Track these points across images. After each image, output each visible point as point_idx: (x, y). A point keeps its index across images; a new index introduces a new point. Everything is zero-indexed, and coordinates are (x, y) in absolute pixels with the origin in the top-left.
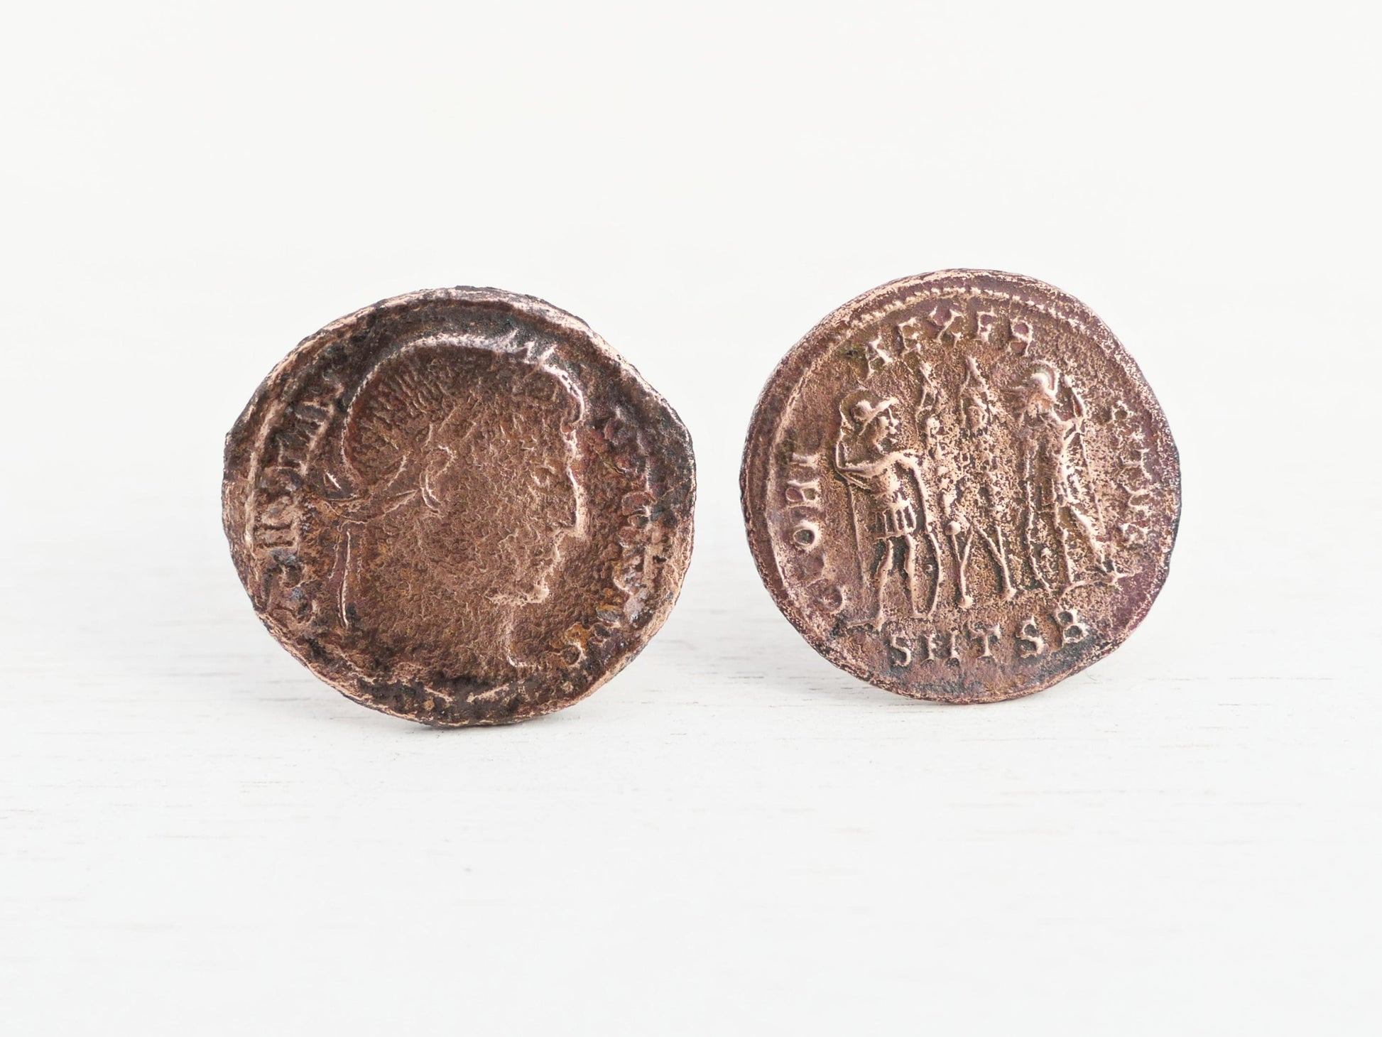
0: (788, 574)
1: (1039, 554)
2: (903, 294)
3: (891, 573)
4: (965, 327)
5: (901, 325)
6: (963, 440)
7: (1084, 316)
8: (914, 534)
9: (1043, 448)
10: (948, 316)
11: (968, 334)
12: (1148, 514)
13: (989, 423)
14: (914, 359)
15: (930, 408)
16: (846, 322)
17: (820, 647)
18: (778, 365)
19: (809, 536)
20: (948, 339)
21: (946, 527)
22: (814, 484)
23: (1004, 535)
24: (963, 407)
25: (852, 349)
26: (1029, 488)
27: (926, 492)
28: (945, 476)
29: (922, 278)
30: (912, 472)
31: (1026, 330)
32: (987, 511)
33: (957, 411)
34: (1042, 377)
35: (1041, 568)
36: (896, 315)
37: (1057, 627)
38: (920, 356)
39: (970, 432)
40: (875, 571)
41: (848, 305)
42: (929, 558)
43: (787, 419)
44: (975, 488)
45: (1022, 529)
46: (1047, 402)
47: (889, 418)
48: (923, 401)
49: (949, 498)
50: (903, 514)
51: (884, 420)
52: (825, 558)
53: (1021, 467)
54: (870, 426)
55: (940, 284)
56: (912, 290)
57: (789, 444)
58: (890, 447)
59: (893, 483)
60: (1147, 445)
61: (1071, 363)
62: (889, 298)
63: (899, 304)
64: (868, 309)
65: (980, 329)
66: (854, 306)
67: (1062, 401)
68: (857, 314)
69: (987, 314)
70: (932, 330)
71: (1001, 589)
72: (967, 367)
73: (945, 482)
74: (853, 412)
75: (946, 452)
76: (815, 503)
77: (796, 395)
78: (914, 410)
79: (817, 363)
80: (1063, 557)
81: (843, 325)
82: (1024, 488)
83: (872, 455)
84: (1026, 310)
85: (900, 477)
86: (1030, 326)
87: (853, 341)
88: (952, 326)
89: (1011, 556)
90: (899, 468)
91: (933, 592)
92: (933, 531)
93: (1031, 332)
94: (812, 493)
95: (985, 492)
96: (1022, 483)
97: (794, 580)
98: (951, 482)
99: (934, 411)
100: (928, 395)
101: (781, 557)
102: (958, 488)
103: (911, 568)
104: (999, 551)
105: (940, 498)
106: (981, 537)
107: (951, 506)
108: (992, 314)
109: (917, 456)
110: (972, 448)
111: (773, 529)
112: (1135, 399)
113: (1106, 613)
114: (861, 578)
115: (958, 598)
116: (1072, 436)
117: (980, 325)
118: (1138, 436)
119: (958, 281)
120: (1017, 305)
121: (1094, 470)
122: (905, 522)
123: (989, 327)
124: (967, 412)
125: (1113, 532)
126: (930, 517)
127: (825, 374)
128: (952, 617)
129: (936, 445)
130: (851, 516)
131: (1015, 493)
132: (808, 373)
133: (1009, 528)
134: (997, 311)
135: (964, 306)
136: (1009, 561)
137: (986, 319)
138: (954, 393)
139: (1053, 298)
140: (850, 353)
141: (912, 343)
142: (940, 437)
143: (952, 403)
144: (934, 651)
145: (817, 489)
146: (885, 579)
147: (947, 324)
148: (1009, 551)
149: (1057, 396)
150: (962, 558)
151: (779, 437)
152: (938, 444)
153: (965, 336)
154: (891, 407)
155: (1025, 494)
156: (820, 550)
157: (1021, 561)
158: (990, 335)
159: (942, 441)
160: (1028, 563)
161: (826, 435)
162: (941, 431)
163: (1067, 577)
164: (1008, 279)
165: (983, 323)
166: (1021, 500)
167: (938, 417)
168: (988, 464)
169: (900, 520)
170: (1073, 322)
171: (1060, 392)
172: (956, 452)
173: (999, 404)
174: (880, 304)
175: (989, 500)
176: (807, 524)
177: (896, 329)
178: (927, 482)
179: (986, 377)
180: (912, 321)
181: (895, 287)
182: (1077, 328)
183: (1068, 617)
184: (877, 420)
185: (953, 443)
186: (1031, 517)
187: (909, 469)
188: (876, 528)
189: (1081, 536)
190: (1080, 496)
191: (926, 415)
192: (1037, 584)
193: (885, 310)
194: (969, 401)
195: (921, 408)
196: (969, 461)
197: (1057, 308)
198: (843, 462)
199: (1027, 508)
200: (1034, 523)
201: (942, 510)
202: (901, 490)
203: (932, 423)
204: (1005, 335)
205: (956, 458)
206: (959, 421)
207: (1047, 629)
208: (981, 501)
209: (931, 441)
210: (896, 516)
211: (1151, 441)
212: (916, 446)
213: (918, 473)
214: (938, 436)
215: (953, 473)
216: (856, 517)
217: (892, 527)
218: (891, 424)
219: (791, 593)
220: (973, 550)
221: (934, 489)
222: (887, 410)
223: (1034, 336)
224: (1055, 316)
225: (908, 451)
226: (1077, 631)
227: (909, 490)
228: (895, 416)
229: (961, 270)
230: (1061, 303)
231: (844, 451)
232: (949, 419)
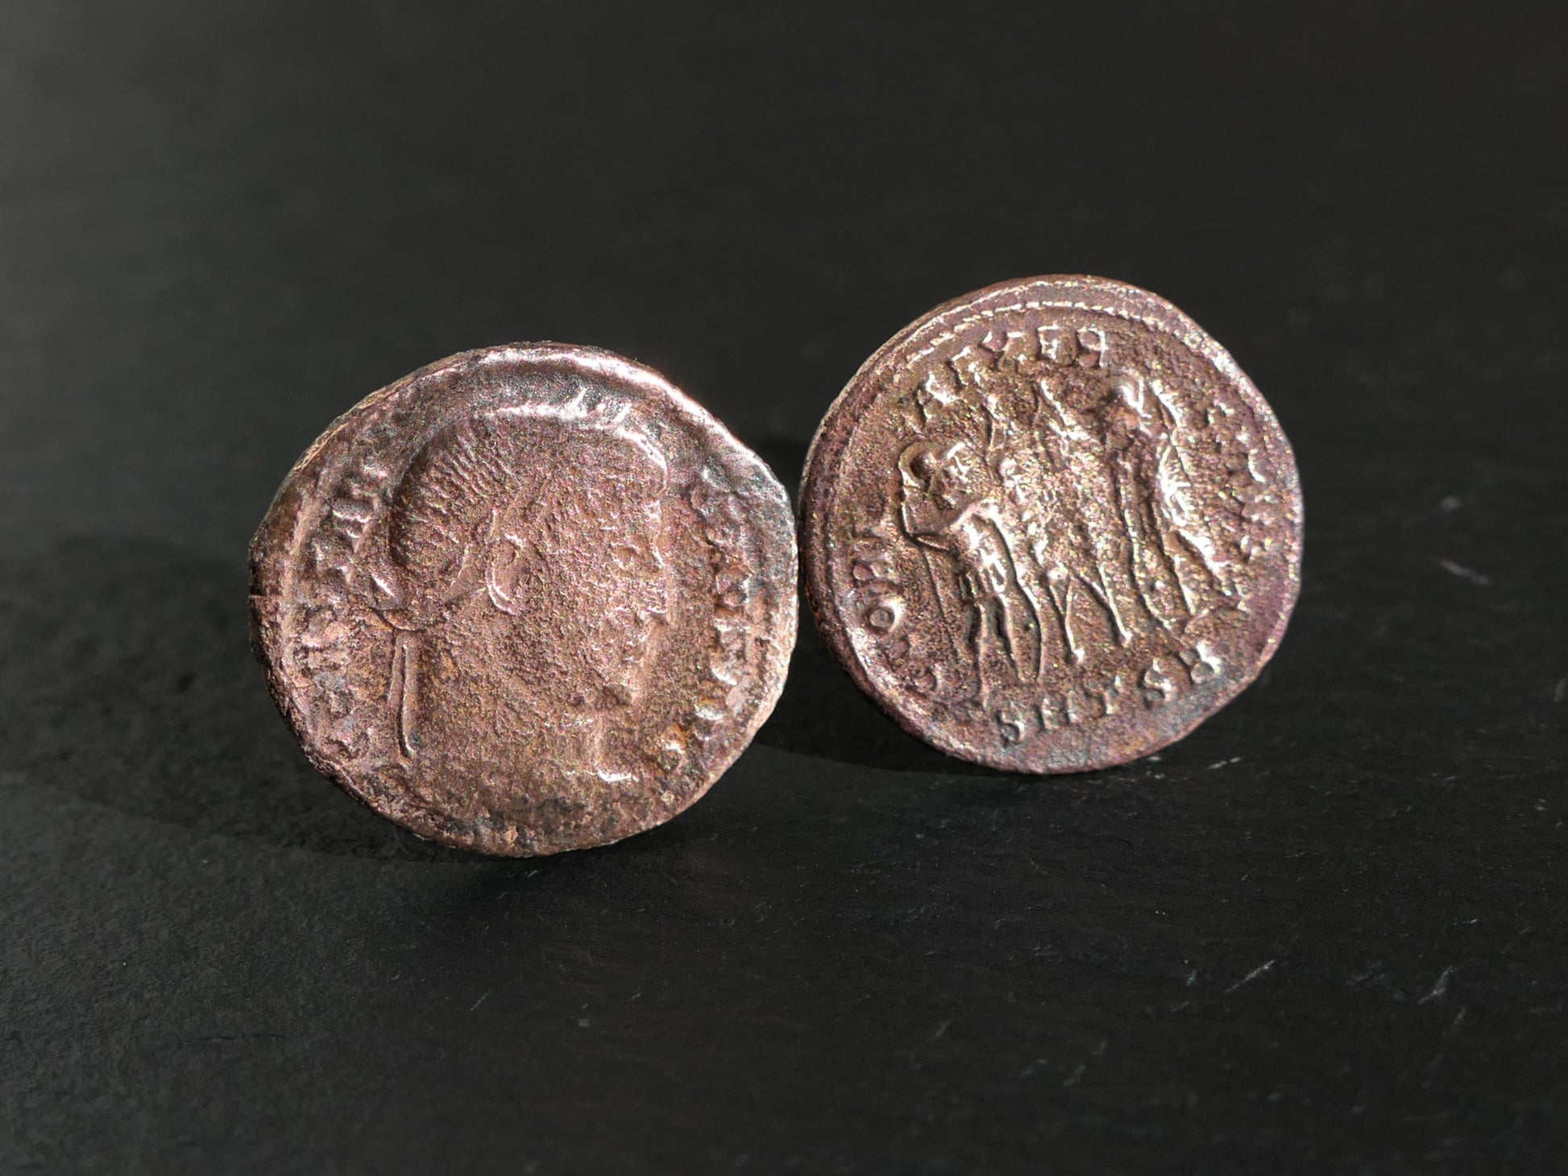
1: (1152, 589)
6: (1045, 477)
8: (1006, 593)
9: (1138, 470)
10: (1005, 339)
11: (1031, 356)
12: (1268, 522)
13: (1071, 451)
15: (1001, 446)
18: (820, 428)
19: (888, 615)
23: (1108, 575)
25: (902, 395)
26: (1127, 515)
27: (1012, 541)
28: (1030, 521)
30: (993, 525)
31: (1097, 339)
34: (1127, 391)
35: (1156, 605)
38: (980, 388)
44: (1068, 528)
46: (1135, 416)
47: (956, 466)
48: (992, 441)
50: (991, 572)
57: (848, 517)
60: (1254, 445)
65: (1044, 347)
67: (1150, 413)
72: (1037, 393)
75: (1028, 493)
78: (985, 452)
80: (1179, 589)
82: (1122, 518)
84: (1094, 317)
85: (979, 530)
86: (1102, 334)
87: (902, 386)
88: (1011, 350)
89: (1119, 597)
92: (1027, 584)
93: (1103, 340)
95: (1080, 530)
96: (1120, 513)
98: (1039, 526)
99: (1007, 449)
100: (997, 430)
101: (859, 645)
102: (1047, 531)
104: (1105, 593)
105: (1029, 547)
106: (1082, 580)
107: (1043, 553)
108: (1055, 327)
109: (996, 504)
110: (1057, 483)
114: (955, 652)
116: (1169, 449)
117: (1043, 342)
122: (994, 581)
123: (1055, 343)
124: (1044, 443)
125: (1232, 549)
126: (1021, 569)
128: (1063, 678)
129: (1014, 488)
136: (1117, 602)
137: (1049, 335)
140: (901, 401)
142: (1017, 478)
144: (1050, 719)
148: (1116, 592)
149: (1143, 408)
150: (1065, 609)
152: (1018, 487)
153: (1028, 358)
154: (957, 453)
155: (1125, 524)
157: (1132, 601)
158: (1057, 352)
159: (1021, 482)
160: (1141, 601)
161: (889, 499)
162: (1019, 471)
163: (1187, 610)
164: (1068, 285)
167: (1012, 455)
168: (1078, 498)
169: (988, 579)
170: (1149, 320)
171: (1146, 402)
172: (1039, 491)
173: (1078, 428)
175: (1086, 538)
177: (949, 364)
181: (939, 318)
185: (1035, 480)
186: (1136, 551)
187: (989, 519)
190: (1187, 515)
193: (932, 345)
195: (991, 448)
196: (1055, 499)
197: (1129, 307)
199: (1129, 539)
200: (1140, 555)
201: (1034, 559)
202: (982, 545)
204: (1074, 349)
205: (1041, 499)
207: (1173, 672)
208: (1077, 540)
209: (1008, 484)
210: (983, 576)
211: (1257, 440)
212: (992, 492)
214: (1015, 477)
215: (1040, 517)
218: (960, 473)
220: (1075, 598)
221: (1022, 537)
222: (953, 458)
223: (1107, 343)
225: (985, 501)
227: (992, 544)
228: (964, 463)
230: (1132, 301)
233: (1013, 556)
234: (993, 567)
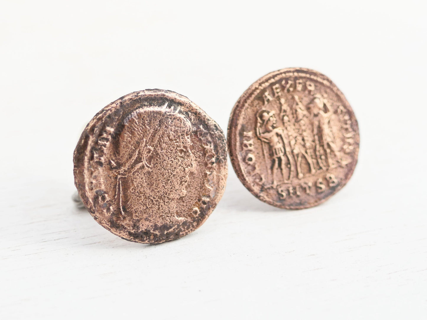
0: (246, 172)
2: (274, 77)
3: (277, 169)
4: (293, 86)
5: (274, 87)
7: (328, 80)
14: (279, 98)
16: (257, 87)
17: (257, 196)
20: (288, 91)
21: (292, 152)
22: (251, 142)
24: (295, 112)
29: (279, 71)
32: (304, 146)
33: (293, 114)
36: (272, 84)
37: (327, 181)
40: (272, 168)
41: (256, 82)
42: (288, 163)
43: (241, 121)
45: (315, 150)
49: (293, 143)
51: (271, 119)
52: (256, 166)
53: (313, 131)
54: (267, 121)
55: (285, 73)
56: (276, 75)
58: (274, 127)
59: (276, 139)
61: (325, 96)
62: (270, 79)
63: (273, 80)
64: (263, 83)
66: (259, 82)
68: (260, 84)
69: (299, 82)
70: (283, 88)
71: (310, 170)
74: (261, 117)
76: (252, 148)
77: (243, 113)
79: (249, 101)
81: (256, 89)
83: (268, 131)
90: (278, 135)
91: (290, 174)
94: (251, 145)
97: (248, 174)
103: (283, 166)
111: (240, 158)
112: (345, 107)
113: (342, 176)
115: (297, 174)
118: (347, 117)
119: (290, 72)
121: (335, 129)
127: (252, 105)
130: (263, 151)
132: (246, 105)
134: (302, 80)
135: (292, 79)
138: (291, 108)
139: (318, 75)
141: (278, 93)
143: (291, 112)
145: (252, 143)
146: (275, 171)
147: (288, 86)
151: (239, 127)
156: (255, 164)
165: (299, 85)
166: (314, 141)
174: (267, 81)
176: (250, 155)
178: (286, 138)
179: (301, 102)
180: (277, 86)
182: (326, 84)
183: (330, 178)
184: (269, 120)
188: (271, 155)
189: (332, 151)
191: (284, 116)
192: (321, 168)
194: (296, 111)
198: (260, 134)
203: (286, 118)
206: (293, 117)
213: (283, 136)
216: (265, 152)
217: (276, 154)
219: (247, 179)
224: (319, 81)
226: (333, 182)
229: (290, 68)
231: (259, 130)
232: (291, 116)
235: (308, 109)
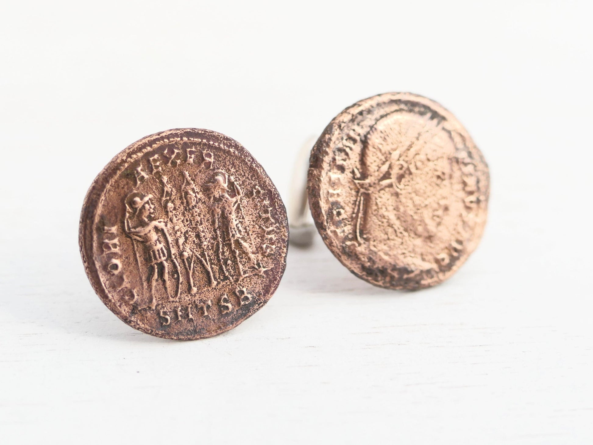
0: (108, 286)
1: (226, 263)
2: (150, 143)
3: (157, 280)
4: (182, 157)
5: (151, 159)
6: (185, 212)
7: (236, 147)
8: (166, 260)
9: (223, 212)
10: (173, 152)
11: (183, 160)
12: (274, 239)
13: (197, 203)
14: (159, 175)
15: (168, 198)
16: (124, 160)
17: (126, 320)
18: (93, 183)
19: (116, 267)
20: (174, 164)
21: (181, 255)
22: (116, 241)
23: (209, 256)
24: (184, 196)
25: (128, 172)
26: (218, 232)
27: (170, 239)
28: (178, 230)
29: (159, 134)
30: (162, 230)
31: (210, 156)
32: (200, 245)
33: (181, 198)
34: (220, 178)
35: (227, 270)
36: (148, 154)
37: (237, 297)
38: (161, 173)
39: (188, 208)
40: (149, 280)
41: (124, 151)
42: (175, 271)
43: (99, 210)
44: (193, 235)
45: (217, 252)
46: (223, 190)
47: (149, 205)
48: (165, 195)
49: (181, 241)
50: (160, 251)
51: (147, 206)
52: (125, 277)
53: (213, 223)
54: (140, 210)
55: (168, 137)
56: (154, 141)
57: (102, 222)
58: (151, 219)
59: (154, 236)
60: (271, 206)
61: (233, 170)
62: (144, 146)
63: (149, 149)
64: (134, 152)
65: (189, 157)
66: (128, 151)
67: (230, 189)
68: (129, 155)
69: (192, 150)
70: (165, 160)
71: (209, 282)
72: (183, 176)
73: (179, 233)
74: (132, 203)
75: (178, 219)
76: (117, 250)
77: (103, 198)
78: (161, 199)
79: (112, 181)
80: (237, 264)
81: (123, 161)
82: (216, 233)
83: (143, 224)
84: (210, 147)
85: (157, 233)
86: (212, 154)
87: (128, 168)
88: (175, 157)
89: (213, 266)
90: (156, 229)
91: (177, 287)
92: (175, 258)
93: (213, 157)
94: (115, 246)
95: (198, 236)
96: (215, 231)
97: (111, 289)
98: (182, 233)
99: (170, 199)
100: (167, 192)
101: (103, 278)
102: (185, 236)
103: (166, 277)
104: (207, 264)
105: (177, 241)
106: (198, 258)
107: (182, 245)
108: (194, 149)
109: (164, 222)
110: (190, 216)
111: (98, 265)
112: (263, 186)
113: (259, 288)
114: (142, 284)
115: (190, 289)
116: (236, 205)
117: (189, 156)
118: (267, 202)
119: (176, 135)
120: (205, 144)
121: (248, 220)
122: (162, 255)
123: (193, 156)
124: (186, 198)
125: (259, 249)
126: (173, 251)
127: (117, 185)
128: (187, 298)
129: (173, 216)
130: (135, 255)
131: (212, 235)
132: (108, 186)
133: (211, 252)
134: (196, 148)
135: (180, 146)
136: (212, 268)
137: (191, 153)
138: (179, 189)
139: (222, 139)
140: (128, 175)
141: (157, 167)
142: (174, 212)
143: (178, 195)
144: (181, 316)
145: (118, 243)
146: (154, 283)
147: (173, 156)
148: (211, 264)
149: (227, 186)
150: (190, 269)
151: (97, 219)
152: (174, 215)
153: (182, 161)
154: (150, 199)
155: (217, 235)
156: (122, 274)
157: (218, 268)
158: (194, 160)
159: (175, 214)
160: (221, 269)
161: (119, 217)
162: (175, 209)
163: (239, 272)
164: (200, 132)
165: (190, 154)
166: (215, 238)
167: (173, 202)
168: (198, 223)
169: (159, 254)
170: (232, 150)
171: (228, 184)
172: (182, 218)
173: (201, 193)
174: (140, 149)
175: (200, 240)
176: (115, 261)
177: (149, 161)
178: (170, 234)
179: (194, 180)
180: (156, 156)
181: (146, 141)
182: (234, 153)
183: (242, 292)
184: (143, 207)
185: (181, 214)
186: (221, 246)
187: (161, 229)
188: (148, 259)
189: (244, 253)
190: (242, 233)
191: (167, 202)
192: (226, 278)
193: (143, 152)
194: (187, 193)
195: (164, 199)
196: (189, 222)
197: (224, 144)
198: (129, 229)
199: (218, 242)
200: (222, 249)
201: (179, 247)
202: (158, 240)
203: (170, 205)
204: (200, 159)
205: (183, 221)
206: (182, 203)
207: (232, 299)
208: (196, 241)
209: (170, 214)
210: (157, 252)
211: (272, 204)
212: (163, 217)
213: (166, 231)
214: (173, 211)
215: (182, 229)
216: (138, 255)
217: (156, 258)
218: (150, 208)
219: (110, 296)
220: (195, 265)
221: (174, 237)
222: (148, 201)
223: (214, 158)
224: (223, 148)
225: (160, 220)
226: (247, 298)
227: (162, 239)
228: (152, 204)
229: (177, 129)
230: (226, 142)
231: (129, 223)
232: (178, 202)
233: (171, 245)
234: (162, 249)
235: (206, 190)
